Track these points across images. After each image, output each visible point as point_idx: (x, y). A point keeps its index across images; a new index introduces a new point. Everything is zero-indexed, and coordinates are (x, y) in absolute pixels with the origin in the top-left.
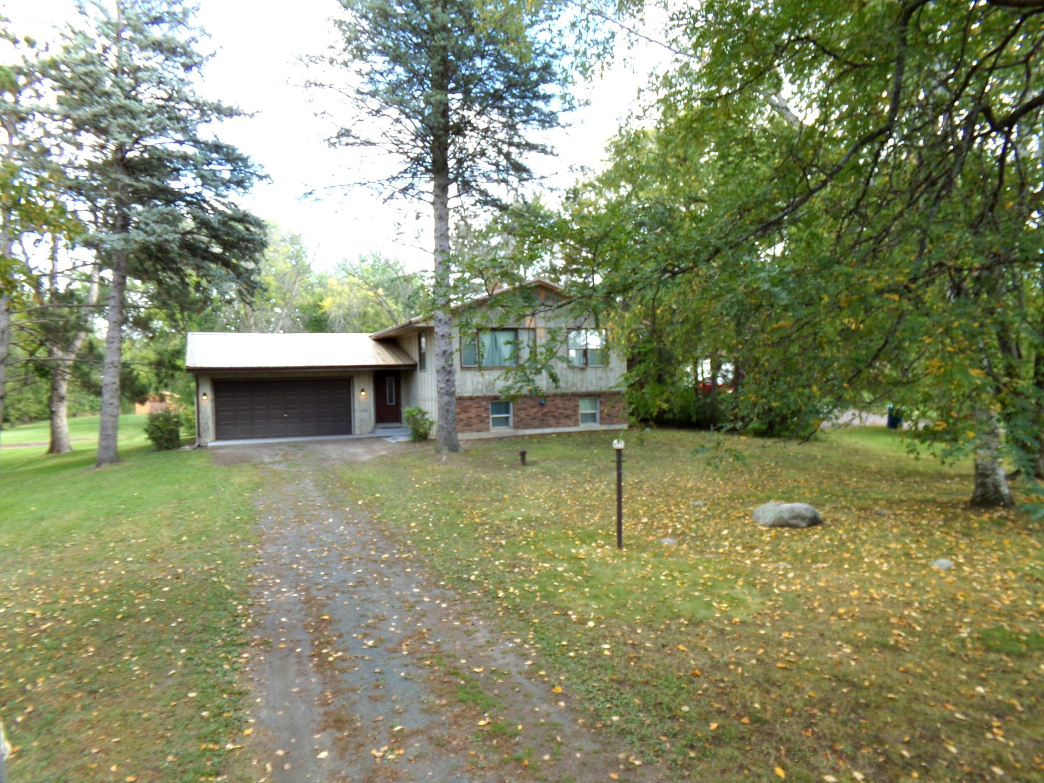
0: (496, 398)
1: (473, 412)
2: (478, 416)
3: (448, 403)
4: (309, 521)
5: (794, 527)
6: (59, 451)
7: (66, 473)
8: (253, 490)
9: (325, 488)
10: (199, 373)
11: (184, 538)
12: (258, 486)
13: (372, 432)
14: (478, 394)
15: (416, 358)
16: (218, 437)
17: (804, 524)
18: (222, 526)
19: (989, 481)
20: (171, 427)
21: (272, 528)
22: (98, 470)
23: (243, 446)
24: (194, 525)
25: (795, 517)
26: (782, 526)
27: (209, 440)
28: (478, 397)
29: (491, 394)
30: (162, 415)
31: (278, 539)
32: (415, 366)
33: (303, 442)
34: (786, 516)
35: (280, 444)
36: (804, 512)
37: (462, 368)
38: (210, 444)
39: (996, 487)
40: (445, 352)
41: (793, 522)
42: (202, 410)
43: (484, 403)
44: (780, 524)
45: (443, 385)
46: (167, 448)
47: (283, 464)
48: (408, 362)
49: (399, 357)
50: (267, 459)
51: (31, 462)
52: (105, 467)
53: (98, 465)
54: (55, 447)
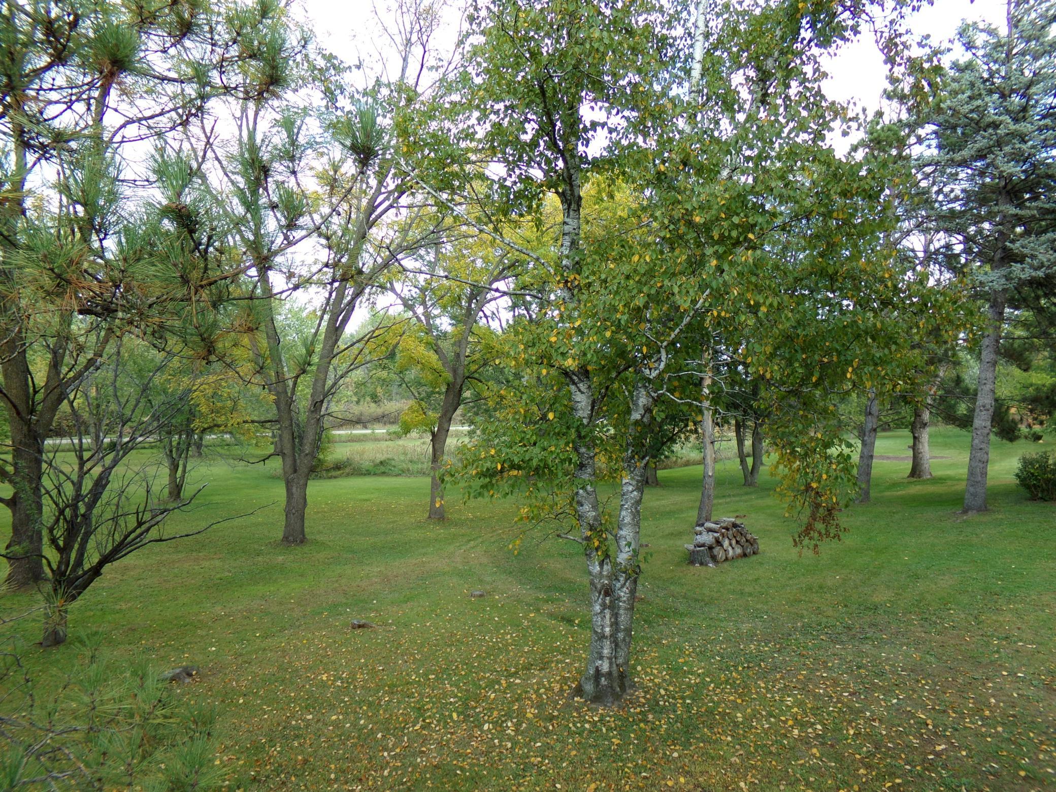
6: (920, 476)
7: (931, 513)
22: (965, 517)
51: (895, 485)
52: (971, 516)
53: (965, 512)
54: (916, 471)
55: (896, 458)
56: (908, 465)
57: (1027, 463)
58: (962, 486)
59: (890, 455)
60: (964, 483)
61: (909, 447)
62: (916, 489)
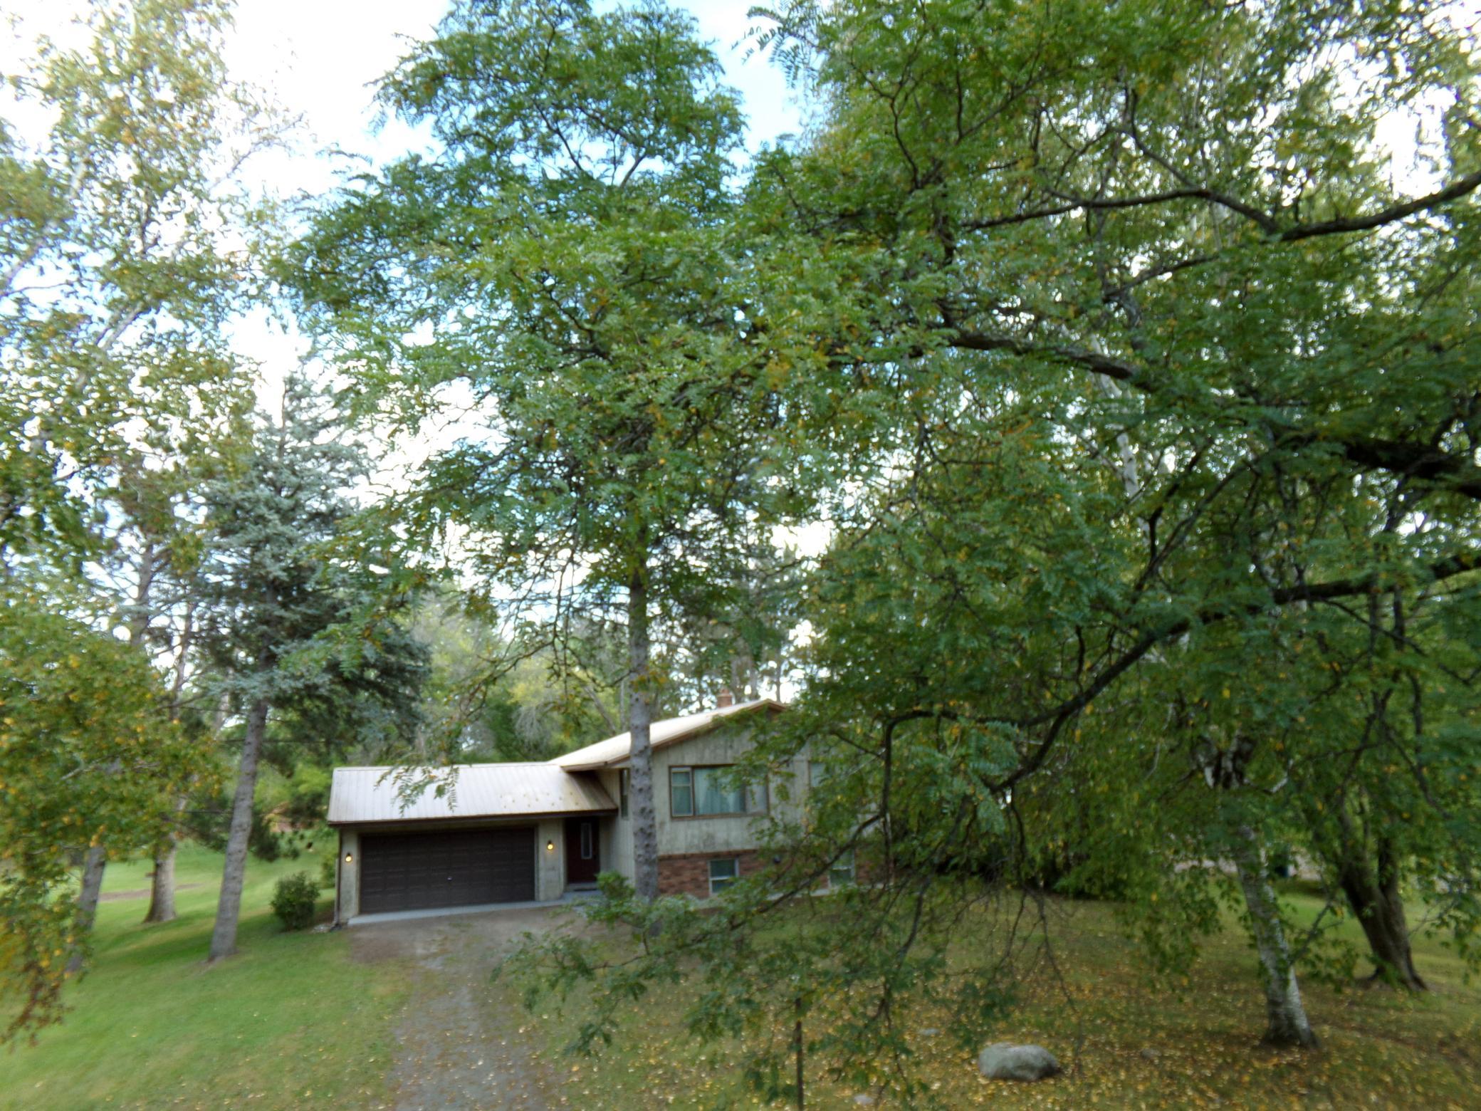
0: (717, 855)
1: (687, 876)
2: (694, 880)
3: (648, 875)
4: (455, 1064)
5: (1019, 1080)
6: (160, 918)
7: (170, 970)
8: (396, 1010)
9: (484, 1005)
10: (345, 829)
11: (308, 1094)
12: (403, 1000)
13: (561, 897)
14: (694, 851)
15: (618, 801)
16: (364, 909)
17: (1032, 1076)
18: (353, 1073)
19: (1281, 1010)
20: (305, 899)
21: (410, 1076)
22: (211, 967)
23: (392, 925)
24: (322, 1070)
25: (1020, 1067)
26: (1005, 1079)
27: (351, 916)
28: (693, 855)
29: (710, 850)
30: (293, 884)
31: (413, 1094)
32: (615, 811)
33: (469, 917)
34: (1010, 1065)
35: (439, 919)
36: (1032, 1061)
37: (673, 818)
38: (352, 922)
39: (1290, 1019)
40: (643, 810)
41: (1019, 1073)
42: (344, 875)
43: (701, 863)
44: (1003, 1075)
45: (641, 852)
46: (297, 928)
47: (439, 961)
48: (607, 805)
49: (596, 799)
50: (420, 951)
51: (124, 937)
52: (219, 963)
53: (211, 959)
54: (155, 912)
55: (127, 894)
56: (145, 903)
57: (283, 887)
58: (210, 924)
59: (119, 890)
60: (213, 921)
61: (149, 875)
62: (155, 938)
